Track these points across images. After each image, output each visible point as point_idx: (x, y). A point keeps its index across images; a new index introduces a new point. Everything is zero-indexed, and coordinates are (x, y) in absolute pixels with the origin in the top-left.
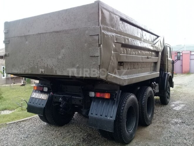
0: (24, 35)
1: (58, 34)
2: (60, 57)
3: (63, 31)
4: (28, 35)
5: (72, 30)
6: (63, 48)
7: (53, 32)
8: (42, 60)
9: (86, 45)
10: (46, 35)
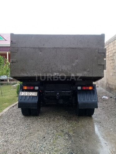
0: (38, 47)
1: (74, 49)
2: (74, 65)
3: (78, 48)
4: (43, 48)
5: (86, 48)
6: (77, 59)
7: (69, 48)
8: (57, 66)
9: (95, 58)
10: (63, 49)
